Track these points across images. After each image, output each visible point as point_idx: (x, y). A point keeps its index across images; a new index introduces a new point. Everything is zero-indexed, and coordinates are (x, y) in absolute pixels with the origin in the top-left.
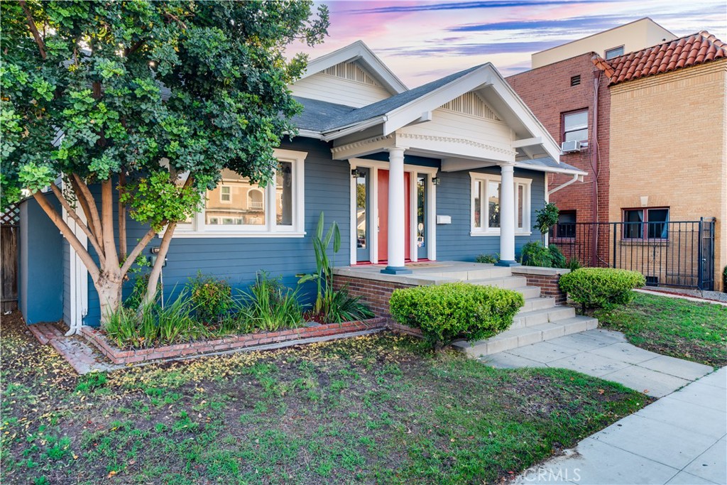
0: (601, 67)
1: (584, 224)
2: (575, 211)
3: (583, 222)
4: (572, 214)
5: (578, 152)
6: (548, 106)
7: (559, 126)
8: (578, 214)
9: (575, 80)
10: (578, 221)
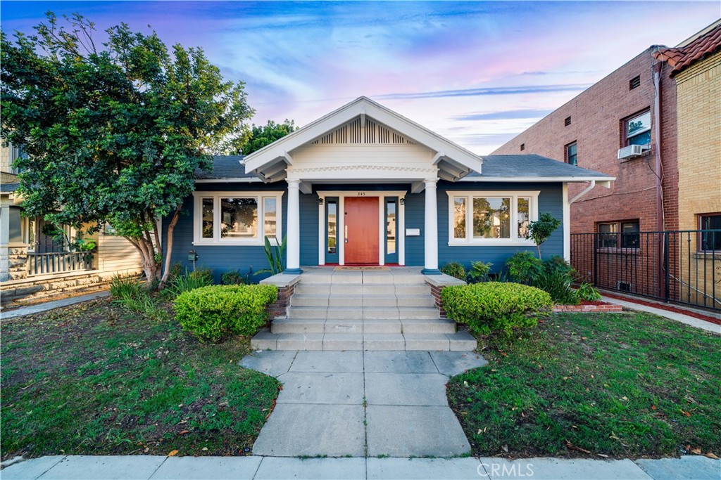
0: (662, 58)
1: (648, 233)
2: (638, 219)
3: (647, 231)
4: (636, 222)
5: (639, 157)
6: (607, 117)
7: (618, 133)
8: (641, 222)
9: (634, 83)
10: (641, 230)
